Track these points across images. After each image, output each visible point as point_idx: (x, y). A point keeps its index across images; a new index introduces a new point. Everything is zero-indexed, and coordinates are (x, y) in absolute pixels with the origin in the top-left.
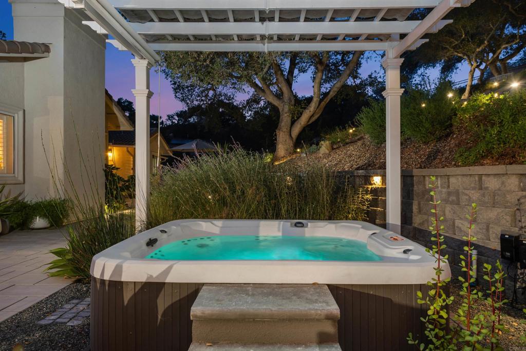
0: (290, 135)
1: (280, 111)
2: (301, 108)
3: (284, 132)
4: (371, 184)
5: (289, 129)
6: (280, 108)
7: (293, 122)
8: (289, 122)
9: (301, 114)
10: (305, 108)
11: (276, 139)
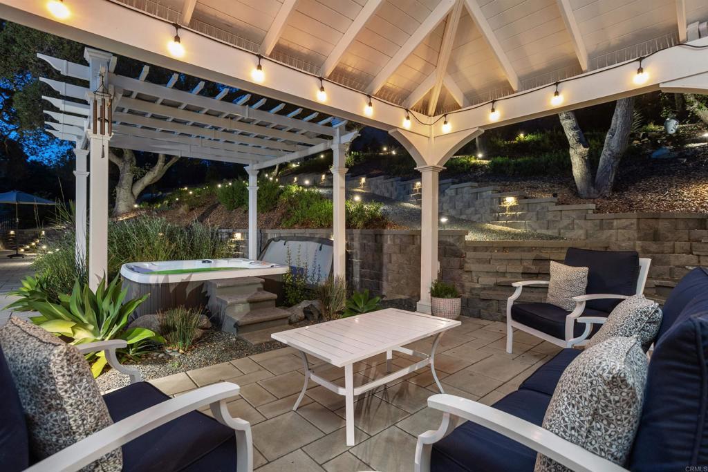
0: (132, 193)
1: (120, 169)
2: (145, 169)
3: (126, 189)
4: (233, 238)
5: (130, 187)
6: (120, 166)
7: (135, 181)
8: (131, 180)
9: (145, 174)
10: (149, 170)
11: (115, 196)
